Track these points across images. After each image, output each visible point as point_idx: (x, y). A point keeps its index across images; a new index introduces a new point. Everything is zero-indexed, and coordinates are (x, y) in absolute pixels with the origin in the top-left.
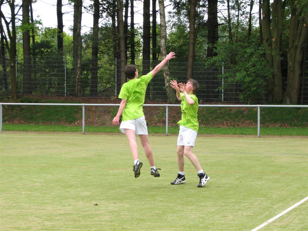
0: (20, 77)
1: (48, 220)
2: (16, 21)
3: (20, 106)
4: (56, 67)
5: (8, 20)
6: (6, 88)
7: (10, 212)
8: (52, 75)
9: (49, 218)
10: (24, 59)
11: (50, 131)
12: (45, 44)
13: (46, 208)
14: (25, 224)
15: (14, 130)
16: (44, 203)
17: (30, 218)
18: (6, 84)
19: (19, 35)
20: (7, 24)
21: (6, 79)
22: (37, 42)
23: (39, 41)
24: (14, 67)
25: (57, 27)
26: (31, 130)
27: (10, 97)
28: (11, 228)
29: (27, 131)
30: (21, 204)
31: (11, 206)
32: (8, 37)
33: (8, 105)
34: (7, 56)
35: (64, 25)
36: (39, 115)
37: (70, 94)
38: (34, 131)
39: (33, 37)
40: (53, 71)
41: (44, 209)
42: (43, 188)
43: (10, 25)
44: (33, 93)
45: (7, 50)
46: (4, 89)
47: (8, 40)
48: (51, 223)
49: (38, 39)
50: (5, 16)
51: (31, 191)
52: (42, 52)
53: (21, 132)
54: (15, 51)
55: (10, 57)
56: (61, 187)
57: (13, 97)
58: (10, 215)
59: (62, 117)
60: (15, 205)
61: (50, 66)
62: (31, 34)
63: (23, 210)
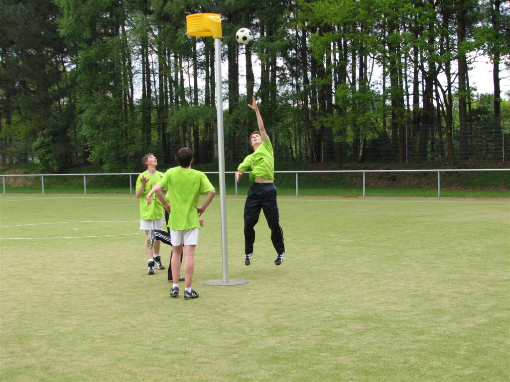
0: (457, 144)
1: (491, 286)
2: (452, 89)
3: (457, 172)
4: (492, 133)
5: (445, 89)
6: (443, 155)
7: (452, 276)
8: (489, 141)
9: (493, 283)
10: (461, 125)
11: (489, 197)
12: (482, 111)
13: (489, 273)
14: (468, 289)
15: (451, 196)
16: (486, 268)
17: (472, 283)
18: (442, 151)
19: (456, 102)
20: (444, 92)
21: (442, 147)
22: (473, 109)
23: (475, 108)
24: (450, 134)
25: (493, 93)
26: (469, 196)
27: (447, 164)
28: (454, 292)
29: (464, 197)
30: (463, 269)
31: (453, 271)
32: (444, 105)
33: (445, 172)
34: (444, 124)
35: (500, 90)
36: (476, 180)
37: (508, 159)
38: (472, 196)
39: (470, 104)
40: (490, 137)
41: (485, 275)
42: (484, 253)
43: (447, 93)
44: (470, 159)
45: (444, 118)
46: (440, 156)
47: (445, 108)
48: (494, 289)
49: (474, 106)
50: (442, 85)
51: (472, 256)
52: (478, 119)
53: (459, 198)
54: (451, 119)
55: (447, 124)
56: (503, 252)
57: (450, 164)
58: (452, 280)
59: (501, 182)
60: (456, 270)
61: (486, 132)
62: (467, 101)
63: (465, 275)
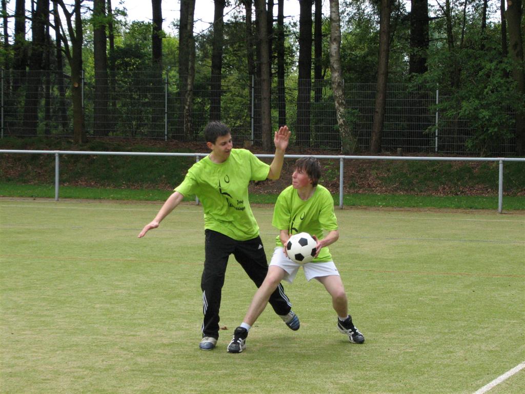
0: (89, 108)
1: (142, 355)
2: (82, 10)
3: (88, 156)
4: (149, 90)
5: (70, 10)
6: (65, 125)
7: (75, 339)
8: (144, 104)
9: (144, 350)
10: (97, 75)
11: (140, 200)
12: (131, 51)
13: (138, 333)
14: (103, 361)
15: (78, 198)
16: (134, 324)
17: (110, 351)
18: (65, 118)
19: (88, 33)
20: (68, 16)
21: (64, 111)
22: (118, 47)
23: (122, 46)
24: (79, 88)
25: (151, 22)
26: (108, 198)
27: (72, 141)
28: (79, 367)
29: (100, 199)
30: (96, 326)
31: (78, 329)
32: (68, 38)
33: (68, 155)
34: (68, 70)
35: (163, 18)
36: (120, 171)
37: (174, 137)
38: (113, 199)
39: (112, 38)
40: (146, 97)
41: (134, 335)
42: (132, 298)
43: (73, 18)
44: (111, 134)
45: (67, 61)
46: (60, 128)
47: (70, 43)
48: (147, 360)
49: (120, 41)
50: (64, 3)
51: (111, 303)
52: (127, 64)
53: (91, 201)
54: (81, 62)
55: (73, 72)
56: (162, 296)
57: (77, 142)
58: (77, 345)
59: (160, 176)
60: (84, 327)
61: (139, 89)
62: (107, 33)
63: (99, 337)
